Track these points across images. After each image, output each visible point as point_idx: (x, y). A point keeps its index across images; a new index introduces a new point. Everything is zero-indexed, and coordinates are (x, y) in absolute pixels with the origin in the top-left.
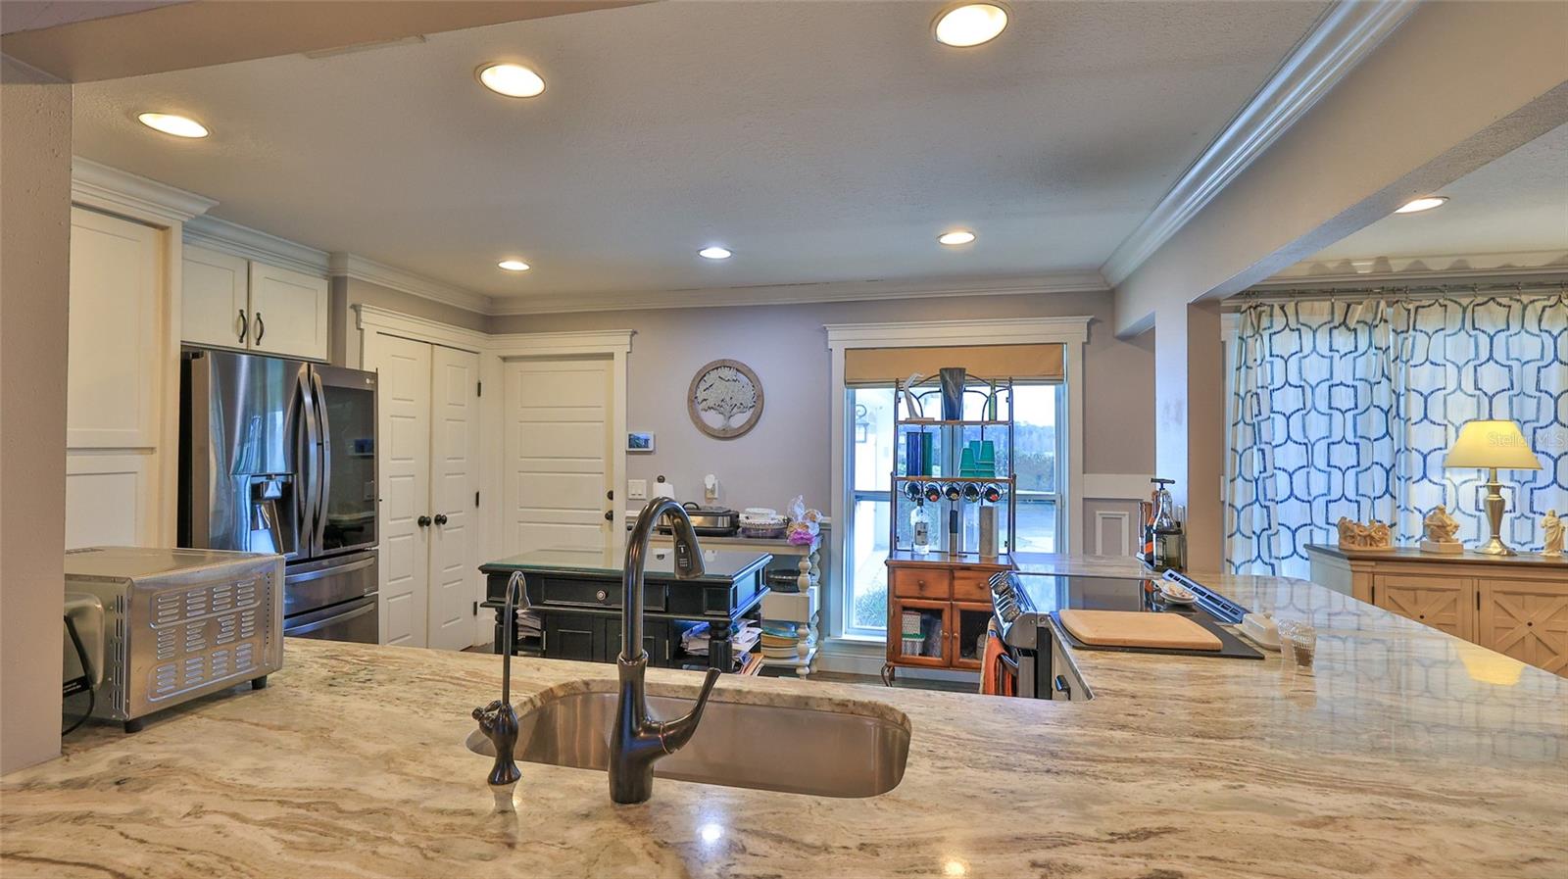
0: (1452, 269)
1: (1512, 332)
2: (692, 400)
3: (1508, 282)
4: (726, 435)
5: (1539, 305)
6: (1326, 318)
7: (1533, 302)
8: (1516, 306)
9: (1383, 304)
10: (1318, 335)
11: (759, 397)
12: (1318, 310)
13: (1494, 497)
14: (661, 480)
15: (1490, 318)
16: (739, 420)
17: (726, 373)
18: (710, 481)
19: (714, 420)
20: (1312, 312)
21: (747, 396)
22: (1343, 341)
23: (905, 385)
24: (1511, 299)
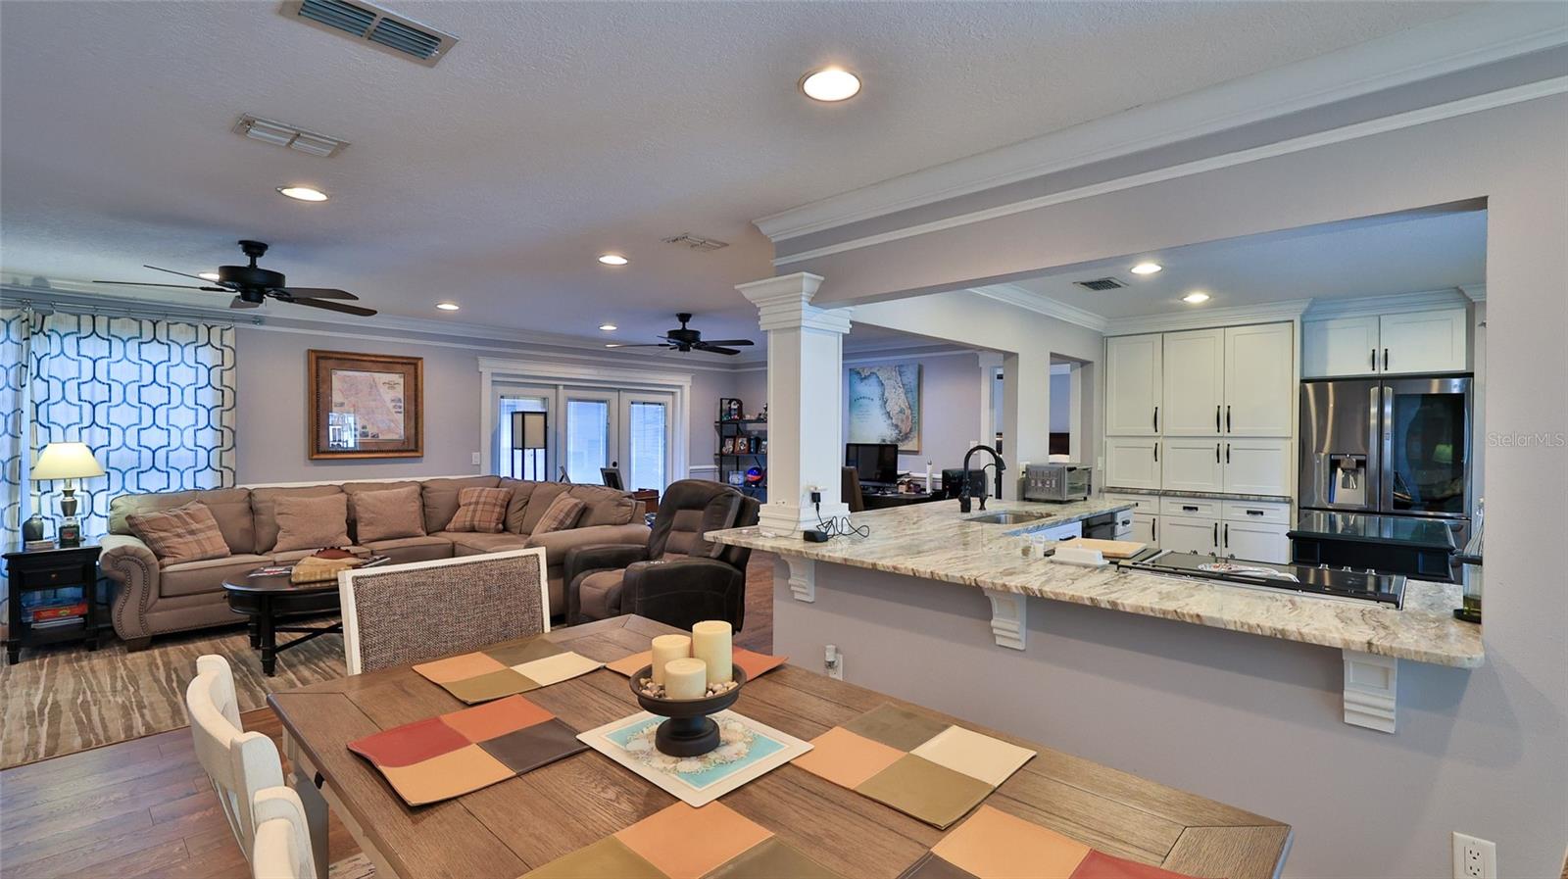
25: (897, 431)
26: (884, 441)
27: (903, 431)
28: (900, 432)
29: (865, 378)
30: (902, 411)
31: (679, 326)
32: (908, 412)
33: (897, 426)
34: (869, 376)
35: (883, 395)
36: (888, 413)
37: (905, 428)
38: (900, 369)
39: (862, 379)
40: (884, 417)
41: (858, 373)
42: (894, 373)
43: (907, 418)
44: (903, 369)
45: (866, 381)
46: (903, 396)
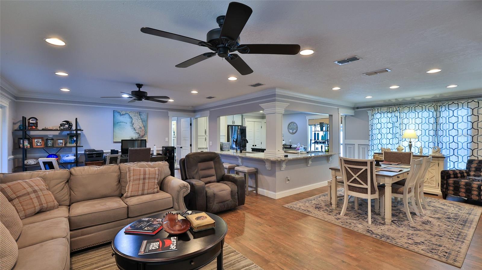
0: (411, 100)
1: (423, 111)
2: (288, 128)
3: (422, 102)
4: (293, 133)
5: (428, 106)
6: (386, 111)
7: (427, 105)
8: (424, 107)
9: (397, 107)
10: (385, 114)
11: (297, 127)
12: (385, 109)
13: (410, 144)
14: (283, 140)
15: (419, 109)
16: (294, 131)
17: (293, 124)
18: (290, 141)
19: (291, 131)
20: (383, 110)
21: (295, 127)
22: (389, 115)
23: (316, 125)
24: (422, 105)
25: (138, 135)
26: (132, 138)
27: (141, 135)
28: (140, 135)
29: (123, 115)
30: (140, 128)
31: (137, 89)
32: (143, 128)
33: (138, 133)
34: (125, 114)
35: (132, 121)
36: (135, 128)
37: (142, 134)
38: (140, 113)
39: (121, 115)
40: (133, 130)
41: (119, 112)
42: (137, 115)
43: (143, 130)
44: (141, 113)
45: (123, 116)
46: (141, 123)
